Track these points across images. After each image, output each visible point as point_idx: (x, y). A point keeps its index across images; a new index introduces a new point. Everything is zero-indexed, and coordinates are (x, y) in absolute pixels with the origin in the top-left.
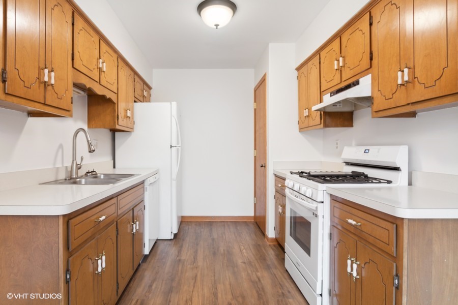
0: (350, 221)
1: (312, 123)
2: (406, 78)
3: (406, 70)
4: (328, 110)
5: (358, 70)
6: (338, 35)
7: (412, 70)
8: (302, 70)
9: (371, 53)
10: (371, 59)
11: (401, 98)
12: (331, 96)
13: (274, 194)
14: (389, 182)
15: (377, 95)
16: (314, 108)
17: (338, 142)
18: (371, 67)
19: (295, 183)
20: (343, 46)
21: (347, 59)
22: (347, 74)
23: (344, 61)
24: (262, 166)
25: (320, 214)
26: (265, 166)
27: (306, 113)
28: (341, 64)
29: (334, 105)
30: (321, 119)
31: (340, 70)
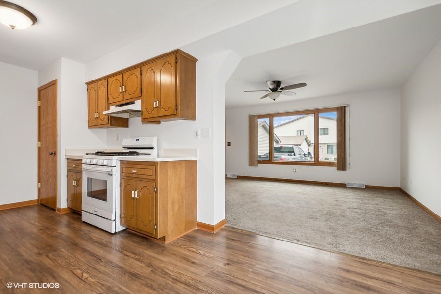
0: (133, 171)
1: (100, 122)
2: (157, 105)
3: (157, 101)
4: (113, 115)
5: (134, 96)
6: (122, 72)
7: (160, 102)
8: (91, 86)
9: (141, 89)
10: (141, 92)
11: (155, 113)
12: (116, 107)
13: (66, 174)
14: (150, 154)
15: (144, 111)
16: (104, 113)
17: (119, 136)
18: (141, 96)
19: (92, 159)
20: (125, 80)
21: (127, 88)
22: (127, 96)
23: (125, 88)
24: (52, 154)
25: (114, 173)
26: (55, 154)
27: (96, 115)
28: (124, 90)
29: (117, 113)
30: (108, 121)
31: (123, 93)
